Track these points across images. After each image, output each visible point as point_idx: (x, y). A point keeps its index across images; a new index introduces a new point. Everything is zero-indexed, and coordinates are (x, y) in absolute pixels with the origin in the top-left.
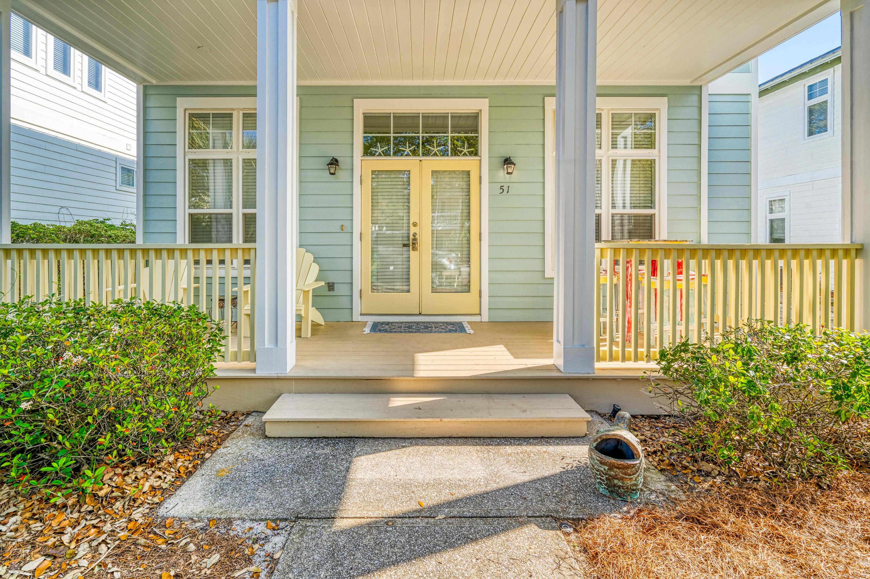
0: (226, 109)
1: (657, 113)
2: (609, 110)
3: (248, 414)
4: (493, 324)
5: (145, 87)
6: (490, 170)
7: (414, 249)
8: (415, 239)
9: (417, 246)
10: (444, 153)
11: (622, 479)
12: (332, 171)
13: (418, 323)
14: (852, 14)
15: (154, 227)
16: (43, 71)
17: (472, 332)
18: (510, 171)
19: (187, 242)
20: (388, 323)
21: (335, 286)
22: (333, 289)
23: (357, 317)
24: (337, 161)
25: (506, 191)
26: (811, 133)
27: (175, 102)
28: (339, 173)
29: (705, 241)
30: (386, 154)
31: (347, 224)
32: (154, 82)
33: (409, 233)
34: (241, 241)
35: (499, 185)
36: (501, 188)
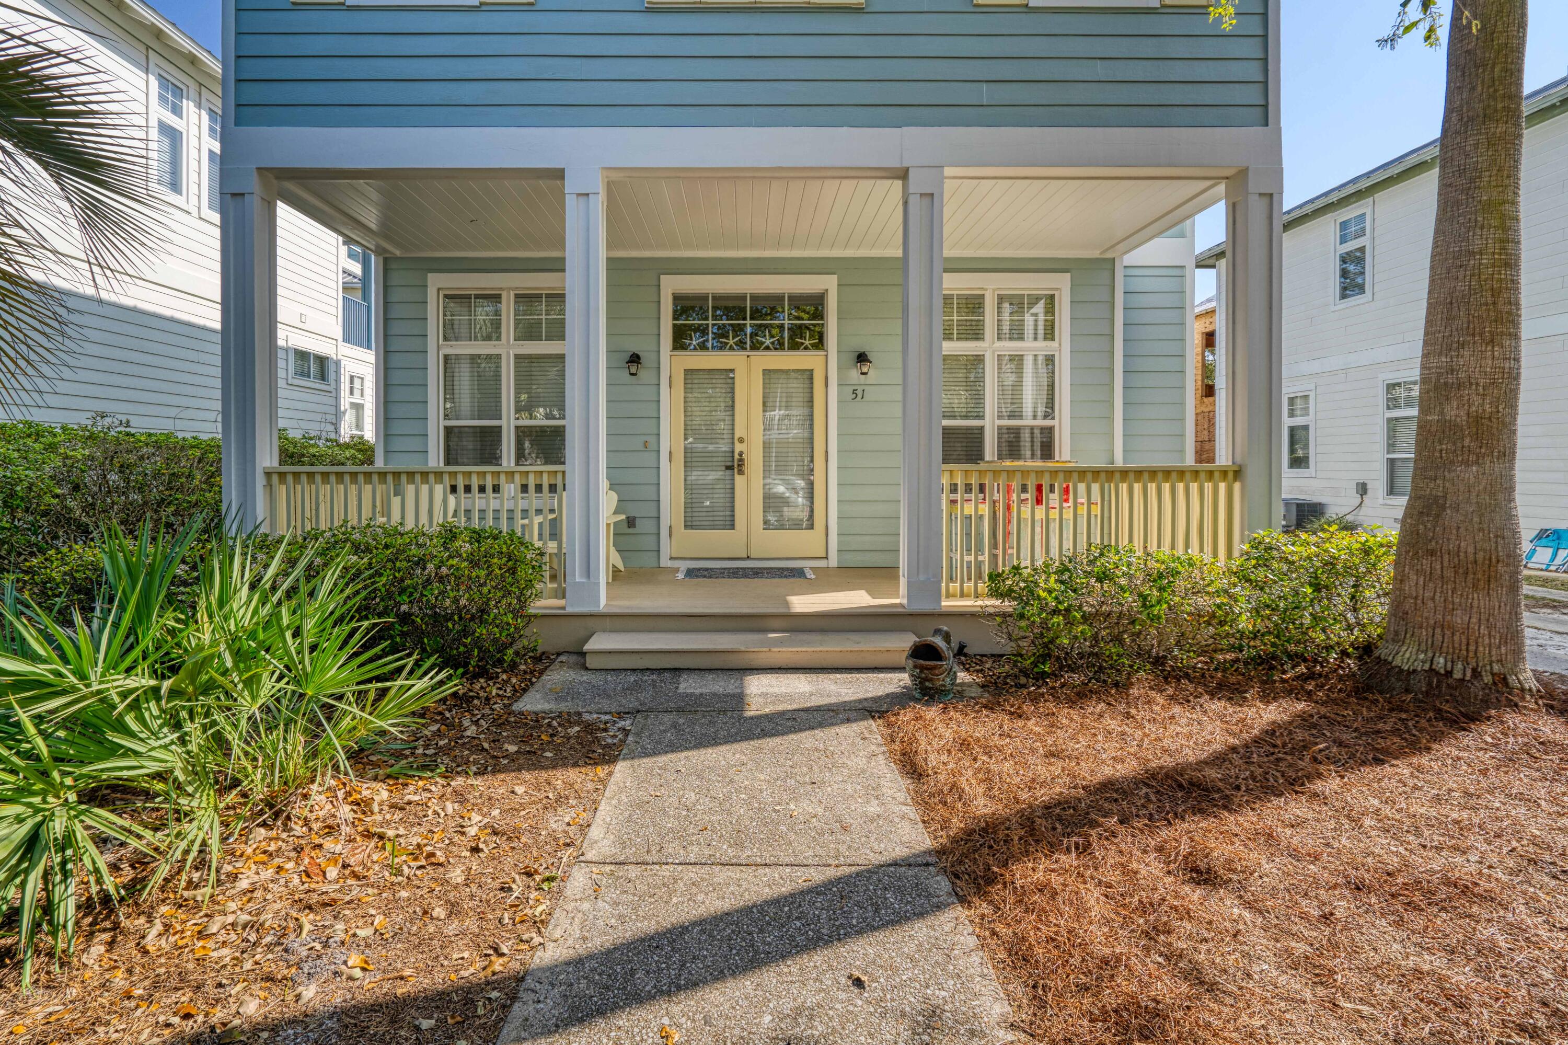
0: (492, 289)
1: (1057, 293)
2: (994, 290)
3: (559, 654)
4: (843, 569)
5: (386, 260)
6: (839, 368)
7: (741, 472)
8: (741, 460)
9: (745, 468)
10: (780, 346)
11: (930, 680)
12: (633, 370)
13: (745, 569)
14: (1234, 205)
15: (397, 444)
16: (195, 212)
17: (813, 577)
18: (865, 370)
19: (442, 464)
20: (707, 570)
21: (638, 522)
22: (634, 526)
23: (665, 562)
24: (638, 357)
25: (860, 396)
26: (1343, 296)
27: (426, 279)
28: (643, 374)
29: (1119, 461)
30: (703, 347)
31: (651, 440)
32: (398, 253)
33: (733, 452)
34: (513, 463)
35: (851, 389)
36: (854, 392)
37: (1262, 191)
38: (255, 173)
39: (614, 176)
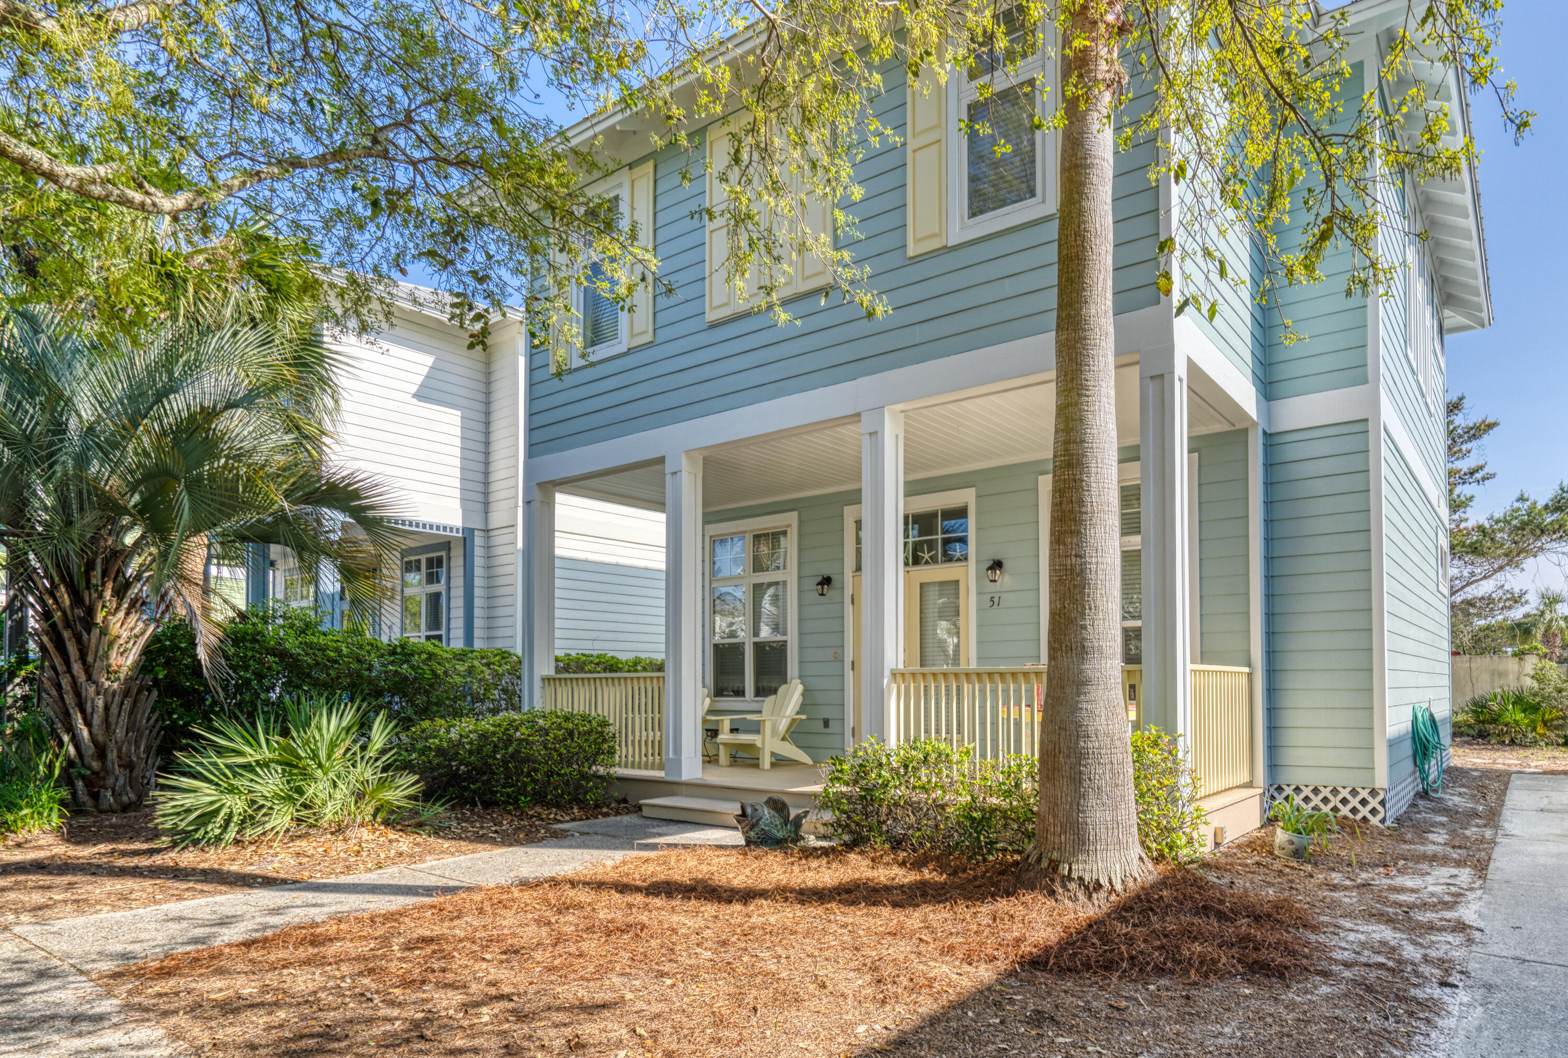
0: (740, 532)
6: (978, 578)
10: (935, 560)
12: (822, 592)
18: (995, 577)
21: (831, 723)
22: (828, 726)
24: (829, 579)
25: (996, 604)
28: (831, 593)
31: (839, 651)
35: (988, 597)
36: (992, 599)
37: (1153, 374)
38: (536, 488)
39: (706, 453)
